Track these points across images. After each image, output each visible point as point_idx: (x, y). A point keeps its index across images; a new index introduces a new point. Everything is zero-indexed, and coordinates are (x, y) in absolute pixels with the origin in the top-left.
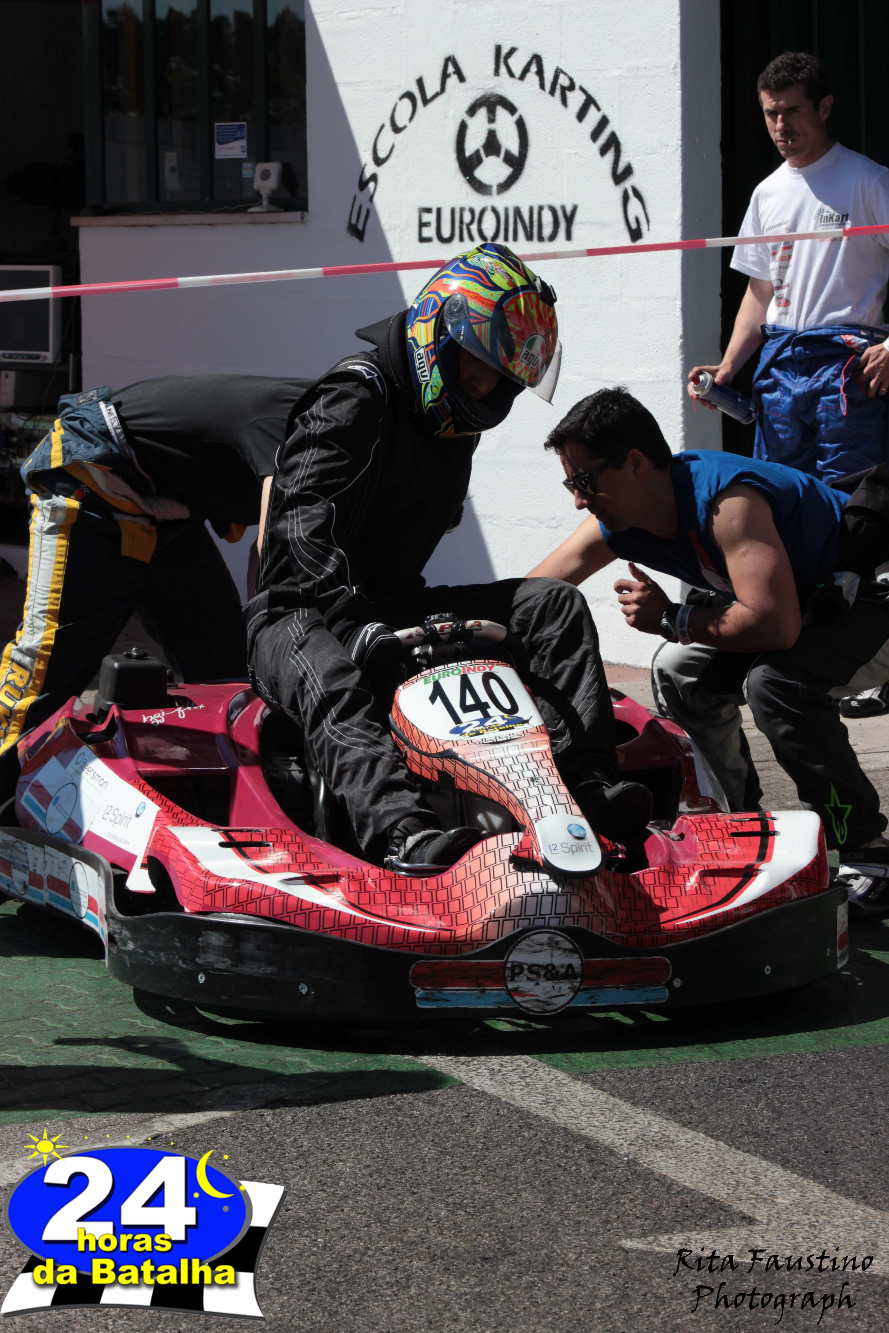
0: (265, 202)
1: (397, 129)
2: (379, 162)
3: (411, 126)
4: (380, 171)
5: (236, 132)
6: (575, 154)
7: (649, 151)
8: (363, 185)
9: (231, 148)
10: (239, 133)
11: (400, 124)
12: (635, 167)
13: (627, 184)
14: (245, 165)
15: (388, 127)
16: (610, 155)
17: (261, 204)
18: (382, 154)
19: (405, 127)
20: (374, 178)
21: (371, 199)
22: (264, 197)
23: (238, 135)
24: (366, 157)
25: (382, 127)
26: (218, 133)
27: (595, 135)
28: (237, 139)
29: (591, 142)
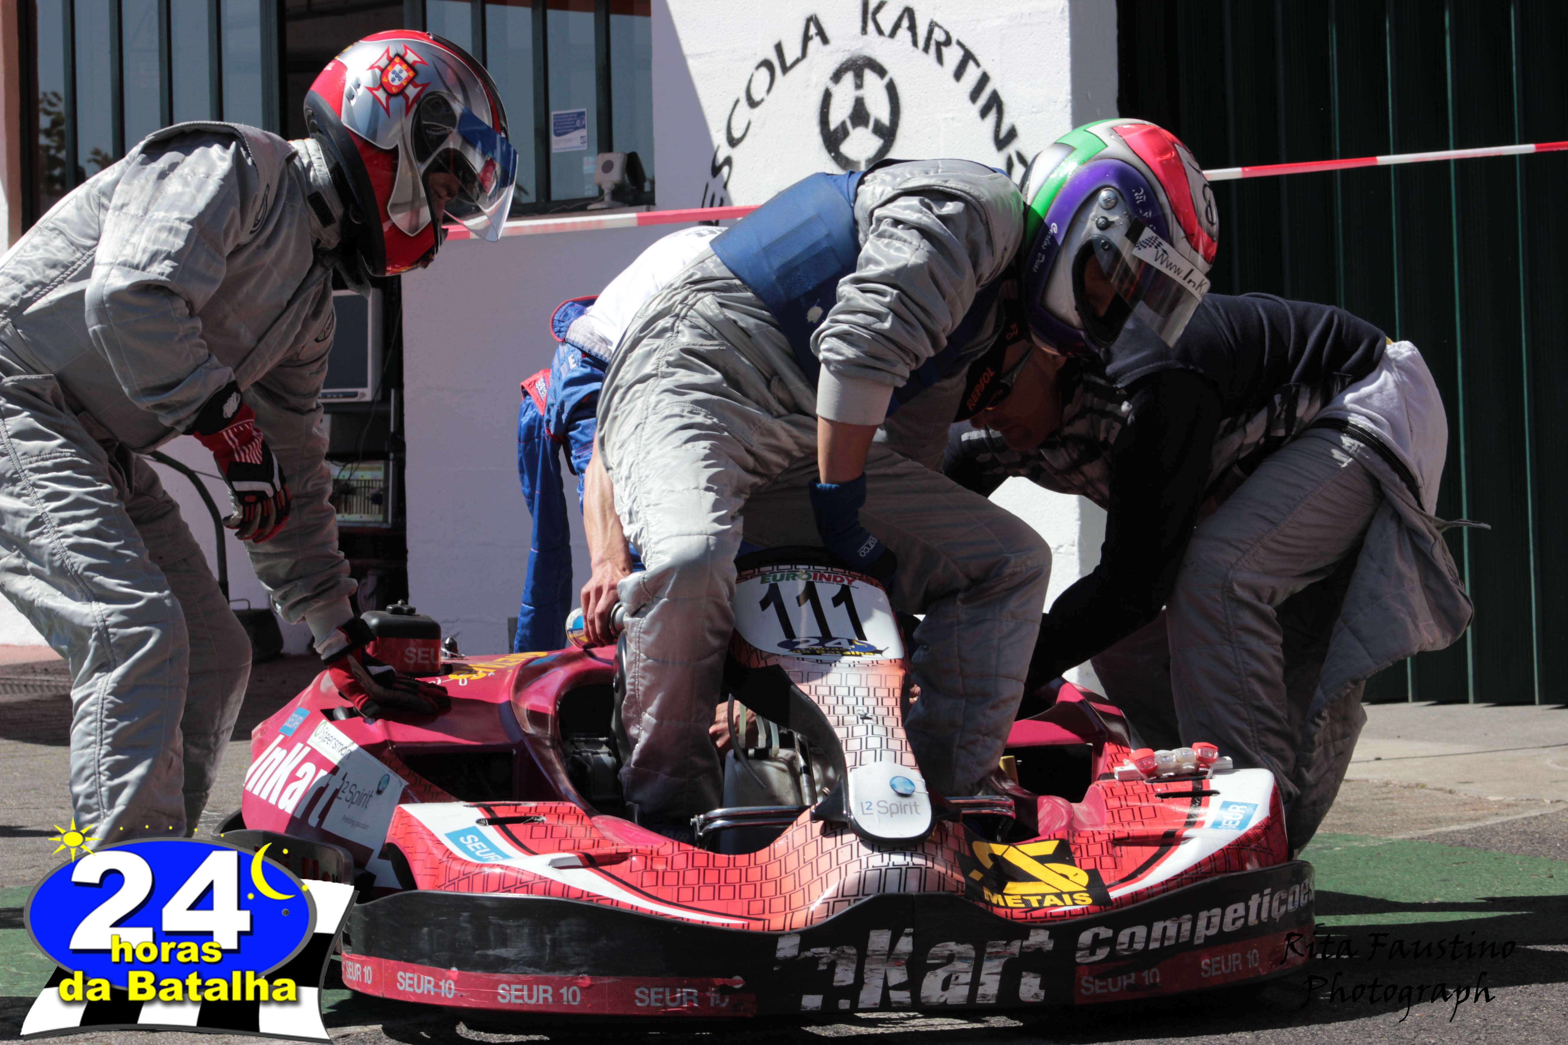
0: (607, 198)
1: (753, 104)
2: (733, 142)
3: (769, 99)
4: (736, 154)
5: (575, 121)
6: (953, 119)
7: (1034, 110)
8: (716, 170)
9: (570, 140)
10: (578, 121)
11: (756, 97)
12: (1020, 130)
13: (1011, 150)
14: (585, 159)
15: (743, 102)
16: (992, 116)
17: (603, 200)
18: (737, 134)
19: (762, 100)
20: (728, 161)
21: (725, 186)
22: (606, 191)
23: (578, 124)
24: (719, 138)
25: (737, 102)
26: (555, 124)
27: (974, 96)
28: (576, 129)
29: (969, 103)
